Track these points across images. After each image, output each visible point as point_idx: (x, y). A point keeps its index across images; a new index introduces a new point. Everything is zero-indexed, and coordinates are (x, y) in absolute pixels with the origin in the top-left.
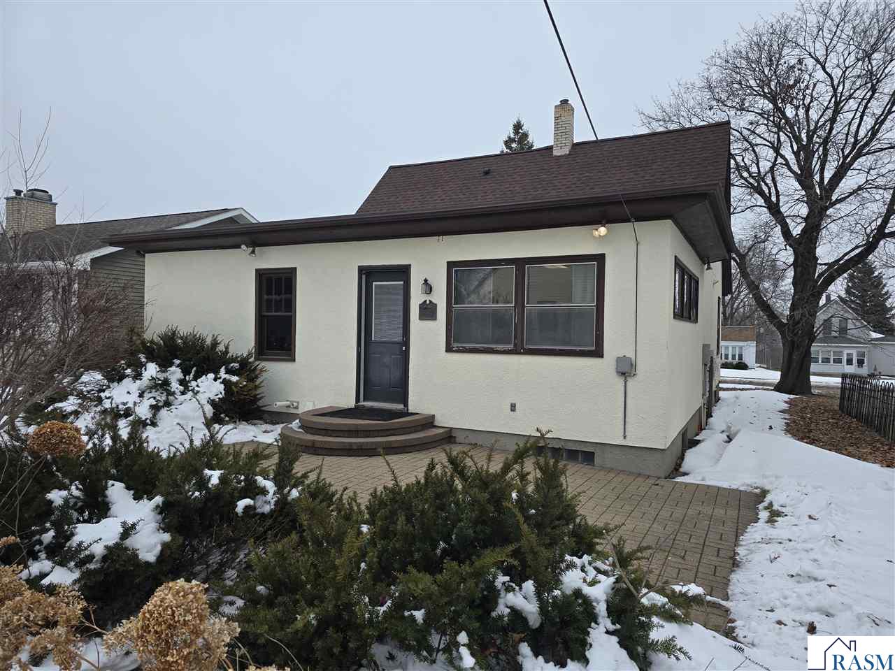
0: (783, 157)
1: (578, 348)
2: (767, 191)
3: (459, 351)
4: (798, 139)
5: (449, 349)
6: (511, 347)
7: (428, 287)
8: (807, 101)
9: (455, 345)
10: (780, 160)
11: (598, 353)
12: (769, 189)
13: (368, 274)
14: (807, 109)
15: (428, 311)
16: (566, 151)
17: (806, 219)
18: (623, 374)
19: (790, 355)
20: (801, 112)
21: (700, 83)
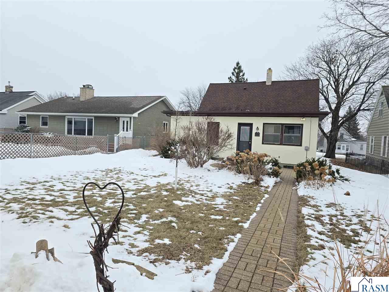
0: (331, 84)
1: (296, 144)
2: (325, 95)
3: (265, 144)
4: (335, 78)
5: (263, 143)
6: (280, 143)
7: (258, 128)
8: (338, 64)
9: (264, 143)
10: (330, 84)
11: (301, 145)
12: (326, 94)
13: (240, 125)
14: (338, 67)
15: (257, 134)
16: (270, 84)
17: (336, 104)
18: (307, 150)
19: (329, 147)
20: (336, 68)
21: (305, 57)
